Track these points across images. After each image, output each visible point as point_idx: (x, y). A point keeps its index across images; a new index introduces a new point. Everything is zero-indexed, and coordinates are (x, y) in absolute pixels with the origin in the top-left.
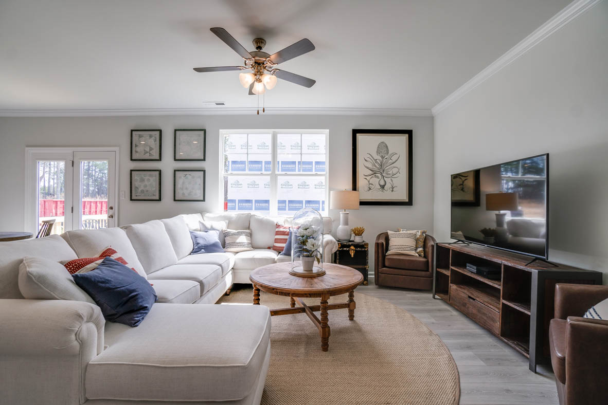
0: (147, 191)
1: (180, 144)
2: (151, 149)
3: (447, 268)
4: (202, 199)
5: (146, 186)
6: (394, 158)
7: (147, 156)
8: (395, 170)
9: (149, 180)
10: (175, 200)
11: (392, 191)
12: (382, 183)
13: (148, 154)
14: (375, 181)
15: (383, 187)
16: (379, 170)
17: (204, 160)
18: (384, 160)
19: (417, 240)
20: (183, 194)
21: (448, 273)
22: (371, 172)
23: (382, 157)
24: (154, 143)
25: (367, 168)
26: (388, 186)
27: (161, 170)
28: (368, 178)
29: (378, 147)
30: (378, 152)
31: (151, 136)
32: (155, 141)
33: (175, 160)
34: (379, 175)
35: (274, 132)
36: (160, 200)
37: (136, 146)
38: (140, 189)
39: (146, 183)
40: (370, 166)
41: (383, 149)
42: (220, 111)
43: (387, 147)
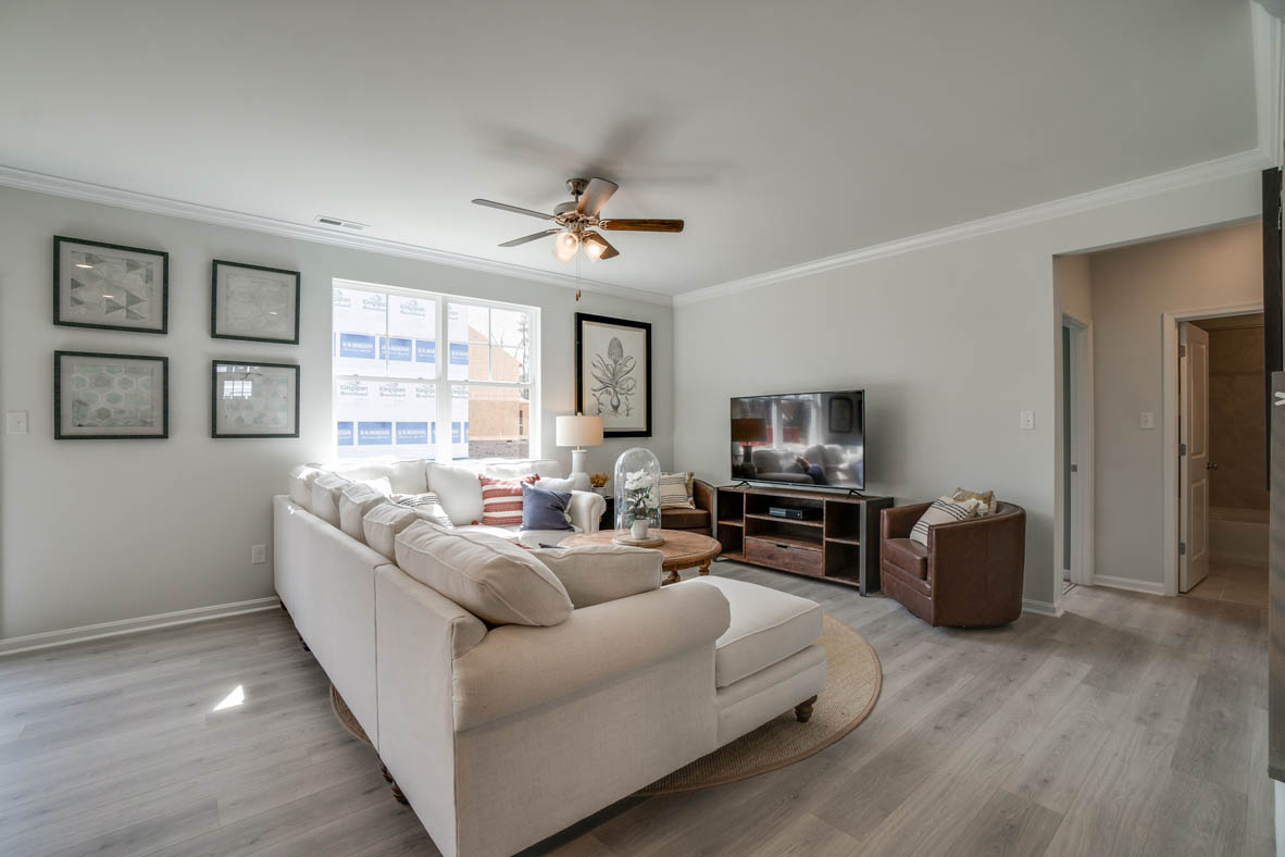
0: (121, 412)
1: (227, 298)
2: (132, 300)
3: (739, 517)
4: (293, 432)
5: (115, 399)
6: (630, 364)
7: (119, 318)
8: (631, 383)
9: (125, 383)
10: (215, 435)
11: (628, 415)
12: (615, 403)
13: (123, 313)
14: (605, 398)
15: (616, 408)
16: (612, 383)
17: (296, 342)
18: (618, 367)
19: (687, 485)
20: (240, 420)
21: (742, 525)
22: (601, 385)
23: (616, 362)
24: (143, 283)
25: (596, 377)
26: (622, 408)
27: (167, 358)
28: (598, 394)
29: (610, 345)
30: (610, 354)
31: (132, 266)
32: (149, 279)
33: (214, 335)
34: (610, 389)
35: (444, 297)
36: (165, 435)
37: (75, 284)
38: (94, 408)
39: (117, 389)
40: (600, 375)
41: (616, 347)
42: (330, 235)
43: (621, 346)
